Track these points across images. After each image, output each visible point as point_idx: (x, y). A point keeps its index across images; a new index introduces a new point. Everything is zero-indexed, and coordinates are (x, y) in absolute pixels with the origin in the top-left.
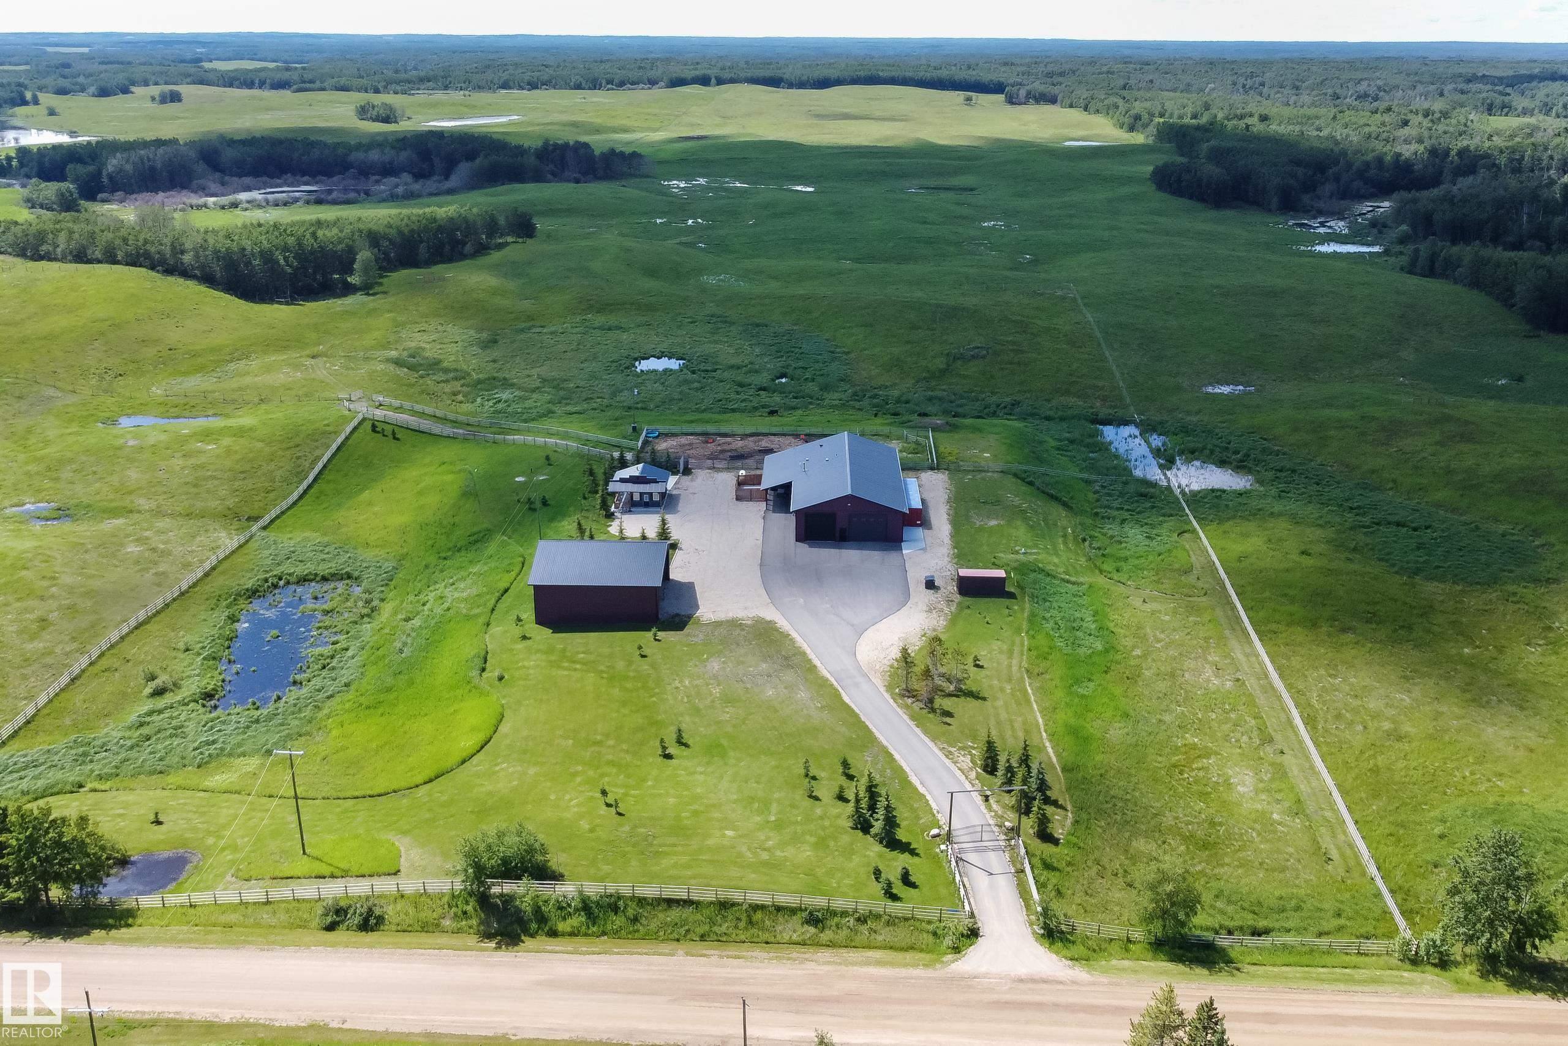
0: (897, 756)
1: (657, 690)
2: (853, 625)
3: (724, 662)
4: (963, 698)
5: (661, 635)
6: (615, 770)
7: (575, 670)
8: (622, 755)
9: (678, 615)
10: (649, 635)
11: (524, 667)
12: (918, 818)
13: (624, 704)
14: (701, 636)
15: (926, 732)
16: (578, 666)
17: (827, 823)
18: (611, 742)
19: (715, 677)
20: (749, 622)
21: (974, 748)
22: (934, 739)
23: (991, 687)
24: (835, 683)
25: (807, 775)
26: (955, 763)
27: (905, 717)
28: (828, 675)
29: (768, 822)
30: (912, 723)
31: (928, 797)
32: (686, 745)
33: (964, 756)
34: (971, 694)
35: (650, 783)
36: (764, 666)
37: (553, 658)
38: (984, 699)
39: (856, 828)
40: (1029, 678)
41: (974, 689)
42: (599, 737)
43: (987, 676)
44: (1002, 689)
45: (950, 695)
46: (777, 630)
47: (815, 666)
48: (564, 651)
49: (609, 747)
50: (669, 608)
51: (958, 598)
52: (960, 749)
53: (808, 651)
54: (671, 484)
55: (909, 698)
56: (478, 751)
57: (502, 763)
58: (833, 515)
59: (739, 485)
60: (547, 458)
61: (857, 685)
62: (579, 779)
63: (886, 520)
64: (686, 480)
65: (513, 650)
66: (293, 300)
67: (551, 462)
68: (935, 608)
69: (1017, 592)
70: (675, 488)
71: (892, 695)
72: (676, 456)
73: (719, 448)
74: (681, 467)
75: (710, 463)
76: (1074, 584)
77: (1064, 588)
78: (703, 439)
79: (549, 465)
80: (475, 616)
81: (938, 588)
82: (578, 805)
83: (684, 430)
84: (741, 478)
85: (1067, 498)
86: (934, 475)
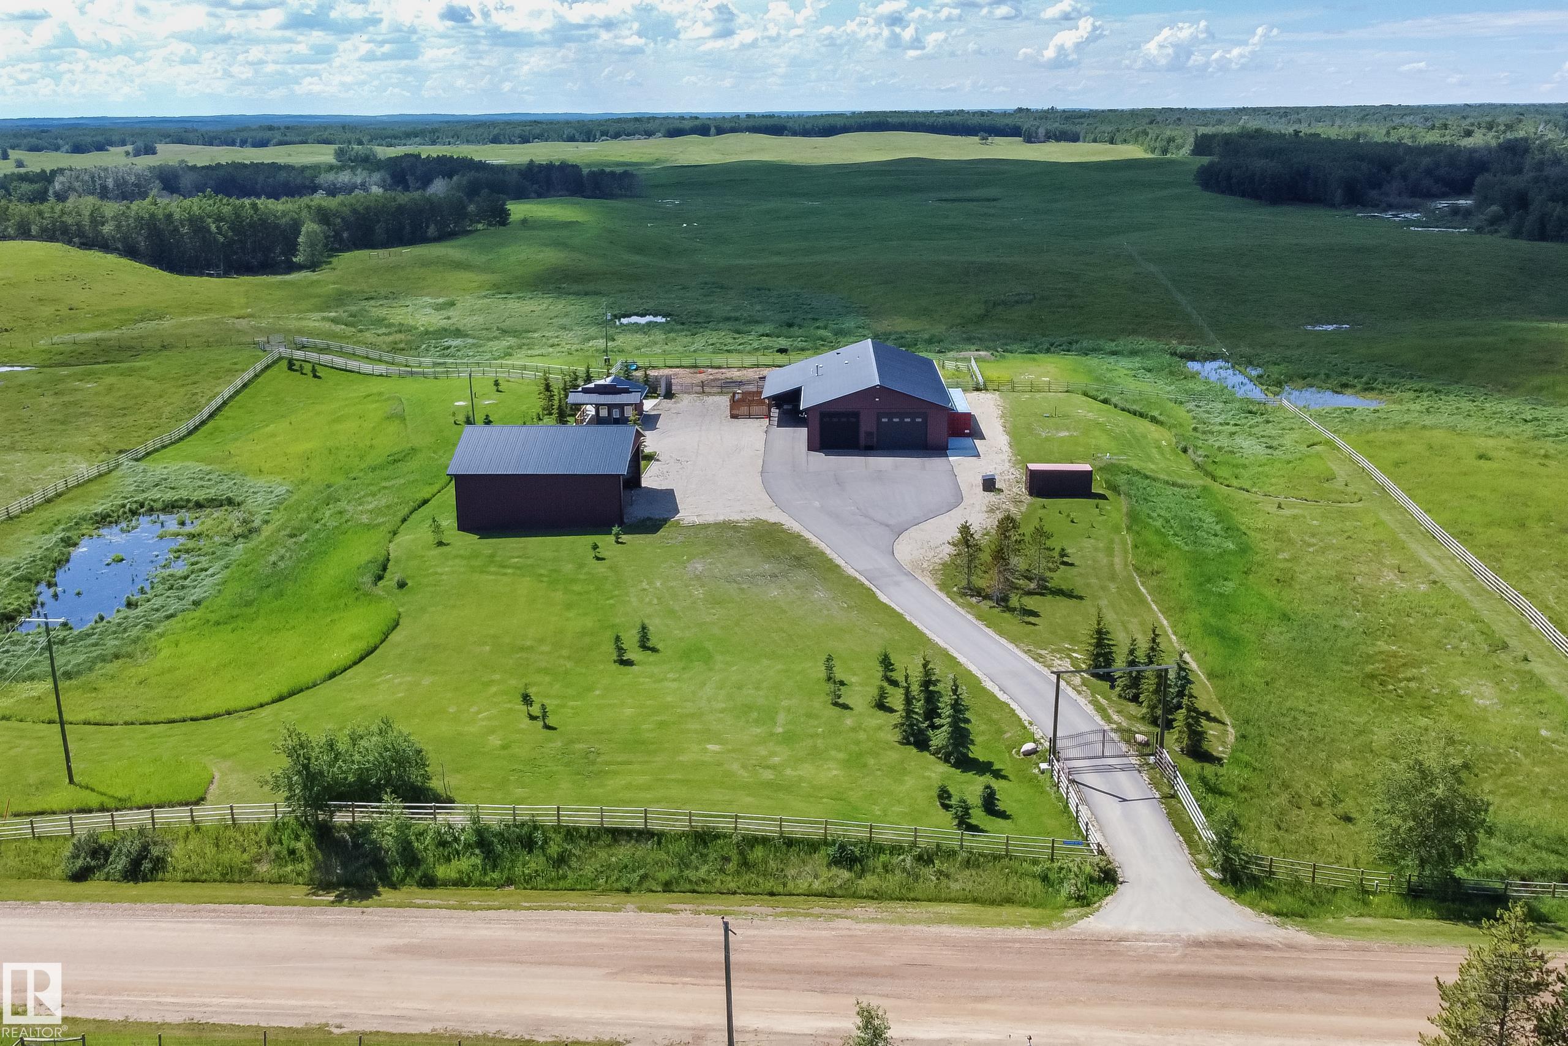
0: (962, 659)
1: (617, 593)
2: (887, 526)
3: (710, 564)
4: (1050, 597)
5: (624, 538)
6: (547, 679)
7: (505, 574)
8: (562, 661)
9: (649, 519)
10: (611, 538)
11: (436, 573)
12: (1000, 732)
13: (569, 606)
14: (680, 538)
15: (1001, 633)
16: (510, 571)
17: (862, 736)
18: (545, 648)
19: (698, 578)
20: (746, 524)
21: (1075, 651)
22: (1014, 640)
23: (1088, 585)
24: (867, 583)
25: (829, 679)
26: (1049, 667)
27: (970, 617)
28: (857, 575)
29: (772, 734)
30: (979, 623)
31: (1014, 706)
32: (654, 650)
33: (1060, 659)
34: (1059, 592)
35: (597, 692)
36: (767, 566)
37: (476, 563)
38: (1081, 598)
39: (908, 743)
40: (1140, 576)
41: (1063, 587)
42: (529, 643)
43: (1081, 574)
44: (1104, 588)
45: (1030, 593)
46: (784, 531)
47: (838, 566)
48: (492, 556)
49: (542, 653)
50: (638, 511)
51: (1028, 499)
52: (1053, 651)
54: (649, 405)
55: (972, 596)
56: (355, 663)
57: (387, 674)
58: (856, 415)
59: (734, 404)
60: (497, 384)
61: (897, 584)
62: (494, 689)
63: (925, 422)
64: (667, 403)
65: (423, 557)
66: (226, 274)
67: (500, 388)
68: (998, 509)
69: (1107, 493)
70: (653, 409)
71: (948, 594)
72: (657, 379)
73: (711, 377)
74: (662, 390)
75: (699, 389)
76: (1182, 486)
77: (1169, 490)
78: (692, 370)
79: (498, 391)
80: (379, 525)
81: (1001, 490)
82: (488, 718)
83: (669, 363)
84: (737, 397)
85: (1155, 413)
86: (982, 395)
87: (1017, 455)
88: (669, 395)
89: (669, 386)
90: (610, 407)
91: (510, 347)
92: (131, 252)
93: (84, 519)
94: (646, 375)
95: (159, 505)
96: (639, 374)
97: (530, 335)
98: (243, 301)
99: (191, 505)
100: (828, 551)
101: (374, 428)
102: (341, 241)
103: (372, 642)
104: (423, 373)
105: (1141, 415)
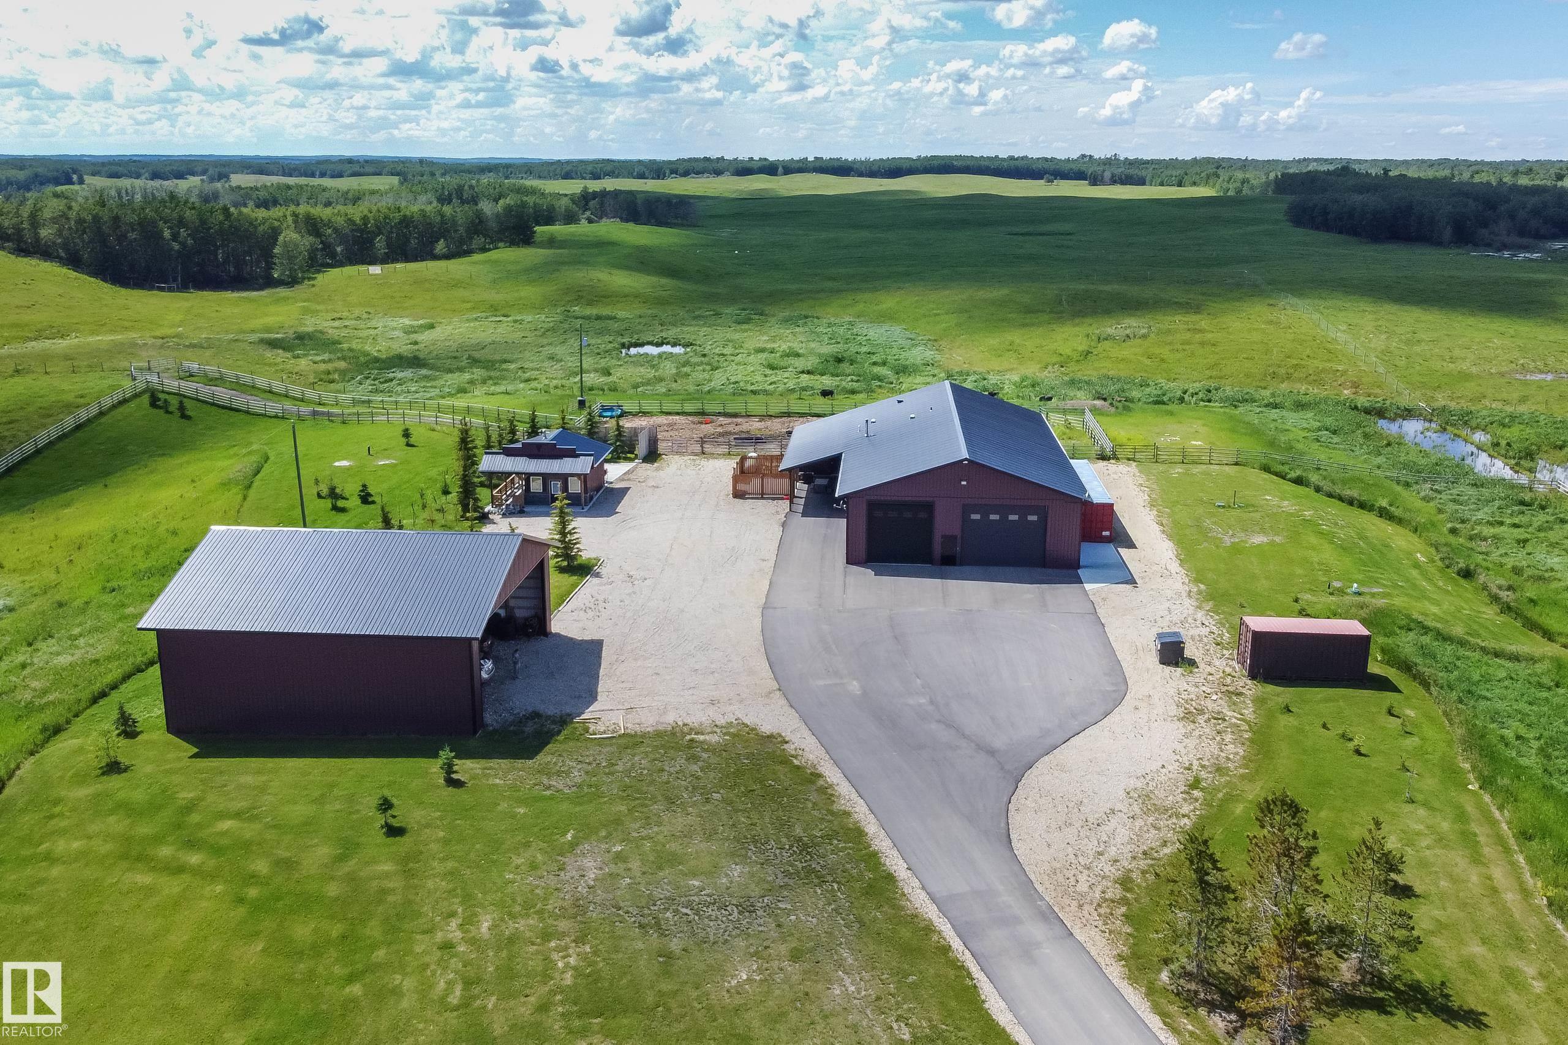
1: (382, 953)
2: (989, 752)
3: (619, 857)
5: (466, 768)
7: (181, 869)
9: (536, 715)
10: (434, 767)
14: (577, 776)
16: (195, 859)
19: (579, 907)
20: (714, 739)
23: (1472, 967)
28: (934, 915)
34: (1417, 998)
36: (736, 871)
41: (1421, 978)
43: (1442, 926)
44: (1511, 978)
46: (785, 760)
47: (890, 878)
48: (189, 808)
50: (522, 697)
53: (871, 828)
54: (614, 472)
55: (1211, 1006)
58: (929, 507)
59: (742, 473)
60: (406, 434)
63: (1044, 519)
64: (647, 470)
65: (58, 802)
66: (184, 287)
67: (412, 441)
68: (1201, 712)
69: (1394, 675)
70: (621, 479)
72: (635, 432)
73: (720, 430)
74: (642, 448)
75: (697, 448)
77: (1499, 669)
78: (696, 419)
79: (408, 445)
81: (1197, 666)
83: (665, 408)
84: (748, 463)
85: (1384, 503)
86: (1111, 467)
87: (1197, 581)
88: (652, 456)
89: (653, 442)
90: (546, 478)
91: (471, 382)
92: (74, 261)
94: (619, 428)
96: (611, 424)
97: (504, 366)
98: (179, 317)
101: (197, 499)
102: (333, 255)
104: (329, 414)
105: (1362, 506)
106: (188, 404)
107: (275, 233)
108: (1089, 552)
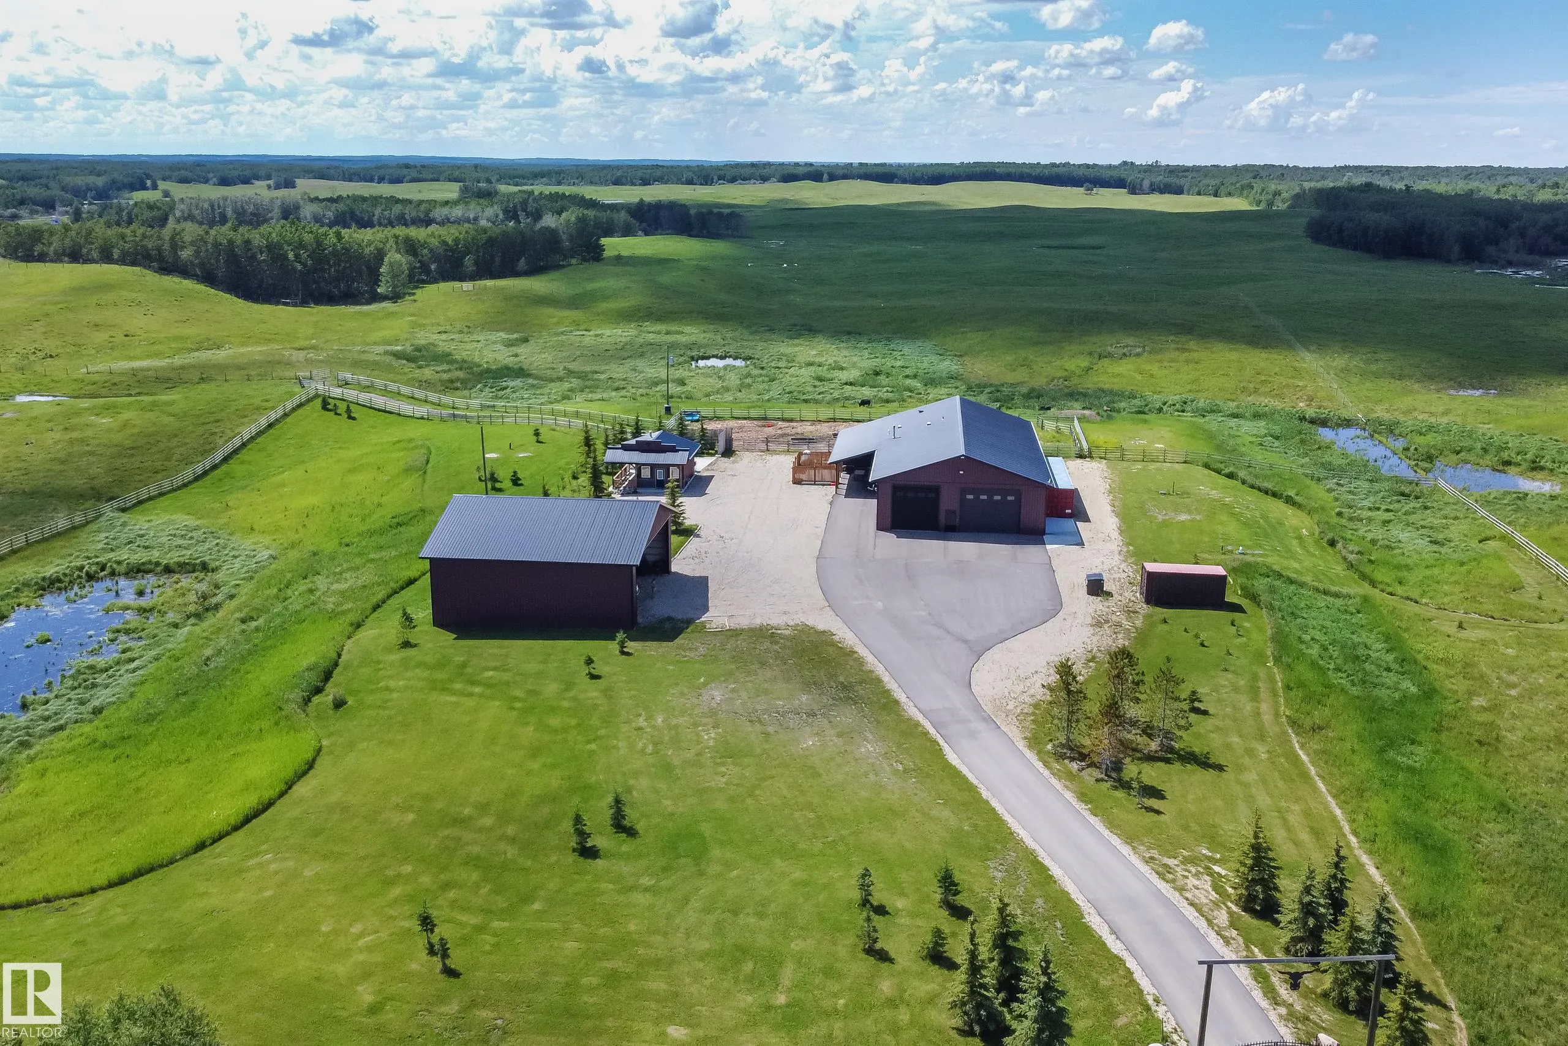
0: (1056, 871)
1: (603, 732)
2: (965, 641)
3: (733, 690)
4: (1177, 765)
5: (632, 646)
6: (475, 876)
7: (471, 695)
8: (502, 846)
9: (670, 618)
10: (613, 646)
11: (387, 689)
12: (1111, 1013)
13: (535, 752)
14: (702, 650)
15: (1112, 825)
16: (477, 690)
17: (903, 1016)
18: (487, 821)
19: (713, 713)
20: (787, 632)
21: (1216, 862)
22: (1130, 839)
23: (1228, 746)
24: (933, 732)
25: (865, 902)
26: (1181, 890)
27: (1068, 795)
28: (920, 718)
29: (768, 1008)
30: (1081, 807)
31: (1131, 964)
32: (631, 832)
33: (1197, 875)
34: (1190, 758)
35: (537, 906)
36: (804, 698)
37: (441, 675)
38: (1220, 768)
39: (970, 1033)
40: (1297, 734)
41: (1196, 750)
42: (467, 811)
43: (1218, 729)
44: (1250, 752)
45: (1151, 758)
46: (833, 644)
47: (897, 702)
48: (464, 665)
49: (480, 830)
50: (660, 608)
51: (1144, 608)
52: (1186, 861)
54: (702, 464)
55: (1072, 759)
56: (236, 828)
57: (267, 852)
58: (936, 490)
59: (799, 466)
60: (537, 433)
61: (973, 735)
62: (396, 891)
63: (1018, 500)
64: (725, 462)
65: (379, 662)
66: (304, 303)
67: (541, 438)
68: (1107, 621)
69: (1244, 603)
70: (706, 469)
71: (1040, 754)
72: (715, 433)
73: (780, 432)
74: (721, 446)
75: (763, 446)
76: (1337, 595)
77: (1322, 601)
78: (760, 423)
79: (538, 442)
80: (344, 613)
81: (1109, 594)
82: (369, 949)
83: (735, 414)
84: (803, 458)
85: (1291, 493)
86: (1086, 464)
87: (1128, 544)
88: (728, 452)
89: (729, 442)
90: (653, 467)
91: (571, 390)
92: (209, 278)
93: (26, 584)
94: (703, 429)
95: (122, 569)
96: (696, 426)
97: (596, 376)
98: (310, 331)
99: (159, 569)
100: (886, 678)
101: (389, 481)
102: (428, 272)
103: (269, 794)
104: (466, 417)
105: (1274, 495)
106: (353, 407)
107: (380, 255)
108: (1052, 524)
